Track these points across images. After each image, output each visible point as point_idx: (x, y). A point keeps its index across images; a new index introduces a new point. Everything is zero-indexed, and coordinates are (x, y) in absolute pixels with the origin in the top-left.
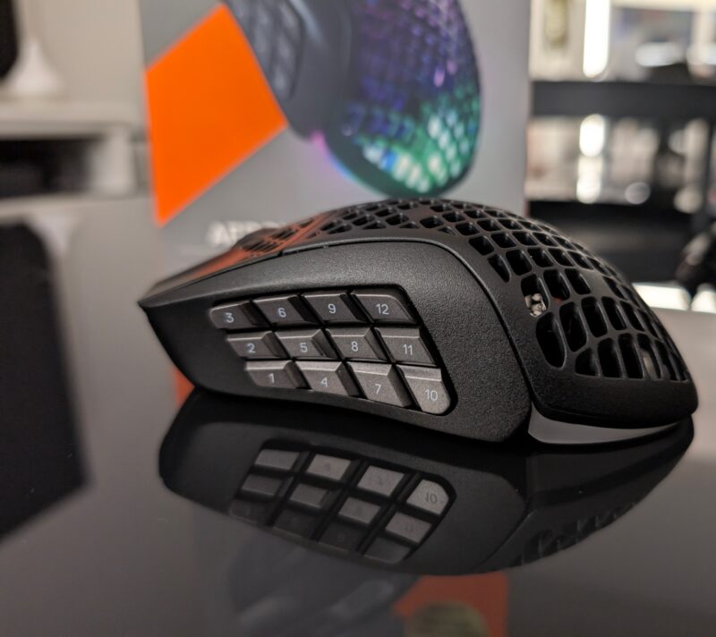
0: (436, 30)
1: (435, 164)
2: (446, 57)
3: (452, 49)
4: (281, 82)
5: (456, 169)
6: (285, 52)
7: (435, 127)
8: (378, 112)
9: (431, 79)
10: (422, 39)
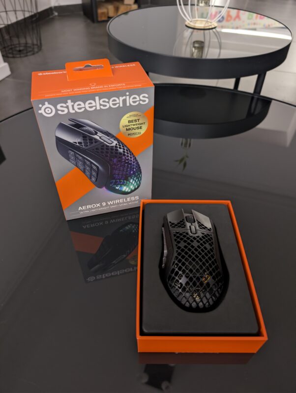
0: (131, 164)
1: (132, 187)
2: (133, 169)
3: (135, 167)
4: (93, 179)
5: (136, 187)
6: (94, 173)
7: (131, 181)
8: (118, 181)
9: (130, 173)
10: (128, 166)
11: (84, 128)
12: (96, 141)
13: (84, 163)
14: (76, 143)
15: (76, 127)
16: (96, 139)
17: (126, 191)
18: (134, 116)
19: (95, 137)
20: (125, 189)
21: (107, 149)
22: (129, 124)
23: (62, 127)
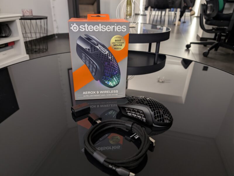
0: (115, 67)
1: (114, 83)
3: (117, 70)
4: (93, 74)
5: (117, 84)
6: (94, 70)
7: (114, 79)
8: (107, 77)
9: (114, 73)
10: (113, 68)
11: (92, 41)
12: (97, 49)
13: (90, 63)
14: (86, 49)
15: (87, 40)
16: (97, 48)
17: (111, 85)
18: (118, 37)
19: (97, 47)
20: (111, 84)
21: (103, 56)
22: (116, 42)
23: (81, 38)
